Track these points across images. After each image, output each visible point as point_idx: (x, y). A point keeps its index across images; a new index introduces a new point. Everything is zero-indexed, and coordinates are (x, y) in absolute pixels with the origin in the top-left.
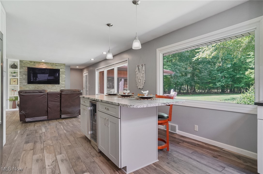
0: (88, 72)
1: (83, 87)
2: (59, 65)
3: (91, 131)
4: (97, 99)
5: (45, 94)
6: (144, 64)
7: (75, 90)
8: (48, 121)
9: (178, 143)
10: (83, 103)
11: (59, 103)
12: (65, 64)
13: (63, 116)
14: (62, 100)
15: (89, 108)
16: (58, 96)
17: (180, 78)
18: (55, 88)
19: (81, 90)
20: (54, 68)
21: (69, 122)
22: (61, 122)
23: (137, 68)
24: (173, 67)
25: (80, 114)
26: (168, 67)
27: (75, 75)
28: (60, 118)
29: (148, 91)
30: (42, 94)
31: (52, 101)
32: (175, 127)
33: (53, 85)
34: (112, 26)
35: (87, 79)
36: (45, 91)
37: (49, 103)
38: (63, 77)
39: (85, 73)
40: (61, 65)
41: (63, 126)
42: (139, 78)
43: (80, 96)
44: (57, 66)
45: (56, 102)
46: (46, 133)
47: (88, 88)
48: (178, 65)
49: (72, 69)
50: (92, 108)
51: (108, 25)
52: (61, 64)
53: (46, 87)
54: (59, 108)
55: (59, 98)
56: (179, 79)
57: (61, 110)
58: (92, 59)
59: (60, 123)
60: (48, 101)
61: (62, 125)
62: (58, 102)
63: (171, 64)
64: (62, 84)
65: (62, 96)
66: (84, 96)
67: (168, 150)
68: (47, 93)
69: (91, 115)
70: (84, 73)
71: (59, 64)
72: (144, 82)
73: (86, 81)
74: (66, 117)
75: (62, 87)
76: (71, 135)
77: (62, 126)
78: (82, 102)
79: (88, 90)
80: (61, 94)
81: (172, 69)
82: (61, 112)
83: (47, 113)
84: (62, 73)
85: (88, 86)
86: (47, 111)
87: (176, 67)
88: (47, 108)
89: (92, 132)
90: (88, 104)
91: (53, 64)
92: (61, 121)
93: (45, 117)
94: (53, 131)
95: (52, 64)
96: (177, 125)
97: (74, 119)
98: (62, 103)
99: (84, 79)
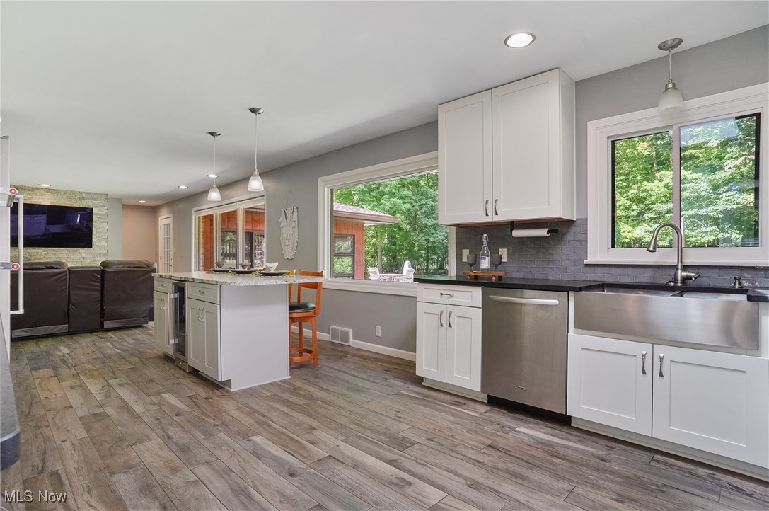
0: (171, 215)
1: (157, 254)
2: (89, 196)
3: (174, 338)
4: (185, 278)
5: (64, 272)
6: (295, 208)
7: (139, 262)
8: (69, 337)
9: (341, 358)
10: (161, 288)
11: (99, 295)
12: (107, 195)
13: (107, 324)
14: (106, 286)
15: (172, 296)
16: (97, 278)
17: (434, 232)
18: (77, 257)
19: (154, 263)
20: (75, 205)
21: (125, 336)
22: (103, 336)
23: (283, 214)
24: (415, 200)
25: (151, 319)
26: (401, 201)
27: (136, 222)
28: (102, 329)
29: (276, 264)
30: (56, 271)
31: (80, 289)
32: (347, 333)
33: (73, 249)
34: (219, 135)
35: (168, 234)
36: (61, 264)
37: (71, 292)
38: (100, 229)
39: (165, 219)
40: (95, 196)
41: (111, 343)
42: (286, 236)
43: (153, 274)
44: (84, 198)
45: (91, 290)
46: (73, 354)
47: (172, 257)
48: (431, 198)
49: (125, 207)
50: (177, 295)
51: (212, 134)
52: (96, 194)
53: (54, 254)
54: (99, 305)
55: (100, 281)
56: (432, 234)
57: (102, 309)
58: (183, 187)
59: (102, 338)
60: (71, 287)
61: (108, 341)
62: (96, 290)
63: (410, 193)
64: (101, 247)
65: (107, 276)
66: (160, 274)
67: (315, 365)
68: (69, 270)
69: (176, 322)
70: (160, 218)
71: (89, 193)
72: (296, 244)
73: (166, 240)
74: (117, 325)
75: (100, 255)
76: (133, 355)
77: (108, 344)
78: (156, 285)
79: (171, 262)
80: (103, 273)
81: (413, 207)
82: (103, 316)
83: (67, 317)
84: (98, 218)
85: (171, 252)
86: (68, 312)
87: (424, 201)
88: (69, 305)
89: (177, 341)
90: (169, 287)
91: (74, 193)
92: (102, 334)
93: (62, 327)
94: (90, 352)
95: (71, 194)
96: (351, 330)
97: (137, 331)
98: (105, 293)
99: (162, 234)
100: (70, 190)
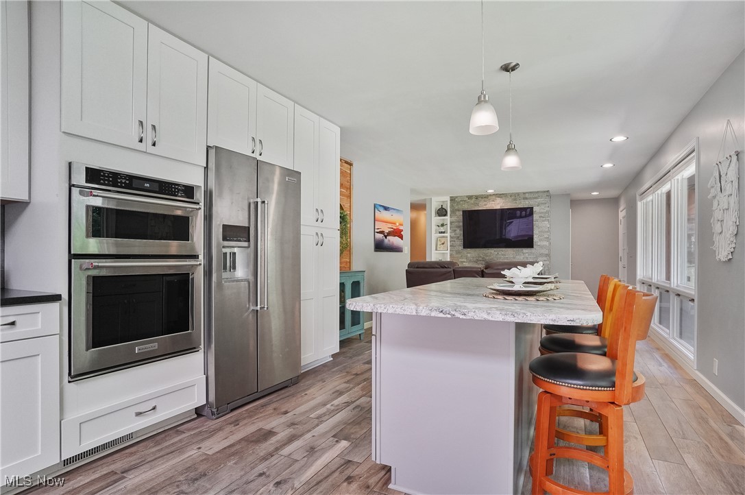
0: (625, 205)
2: (531, 196)
6: (732, 153)
12: (548, 191)
18: (522, 257)
20: (519, 207)
23: (716, 174)
33: (518, 249)
35: (625, 228)
38: (542, 228)
39: (623, 211)
40: (537, 195)
42: (717, 216)
44: (526, 199)
47: (626, 257)
52: (538, 192)
58: (608, 166)
70: (620, 210)
71: (531, 192)
72: (734, 230)
73: (624, 235)
75: (541, 255)
79: (626, 263)
85: (626, 252)
91: (518, 194)
95: (515, 196)
99: (621, 229)
100: (515, 192)
